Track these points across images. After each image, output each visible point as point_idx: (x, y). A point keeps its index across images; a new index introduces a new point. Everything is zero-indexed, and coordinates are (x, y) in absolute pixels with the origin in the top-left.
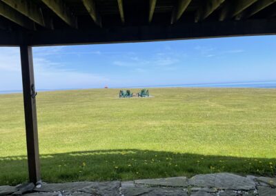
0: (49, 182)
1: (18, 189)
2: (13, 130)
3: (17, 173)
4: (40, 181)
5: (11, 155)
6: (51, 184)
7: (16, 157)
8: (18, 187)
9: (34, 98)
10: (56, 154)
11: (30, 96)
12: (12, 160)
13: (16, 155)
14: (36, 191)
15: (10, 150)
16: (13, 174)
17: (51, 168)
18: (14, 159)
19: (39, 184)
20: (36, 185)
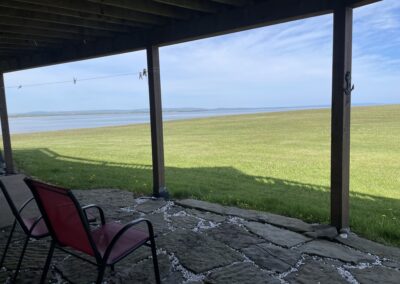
0: (362, 235)
1: (314, 229)
2: (320, 152)
3: (315, 208)
4: (348, 230)
5: (312, 183)
6: (364, 240)
7: (318, 187)
8: (313, 227)
9: (349, 94)
10: (380, 198)
11: (343, 90)
12: (312, 189)
13: (319, 184)
14: (339, 242)
15: (313, 177)
16: (309, 207)
17: (368, 216)
18: (315, 188)
19: (345, 232)
20: (340, 233)
